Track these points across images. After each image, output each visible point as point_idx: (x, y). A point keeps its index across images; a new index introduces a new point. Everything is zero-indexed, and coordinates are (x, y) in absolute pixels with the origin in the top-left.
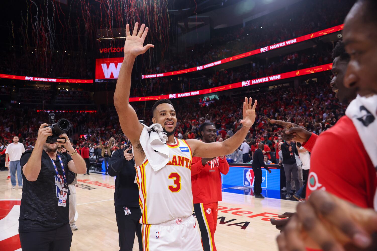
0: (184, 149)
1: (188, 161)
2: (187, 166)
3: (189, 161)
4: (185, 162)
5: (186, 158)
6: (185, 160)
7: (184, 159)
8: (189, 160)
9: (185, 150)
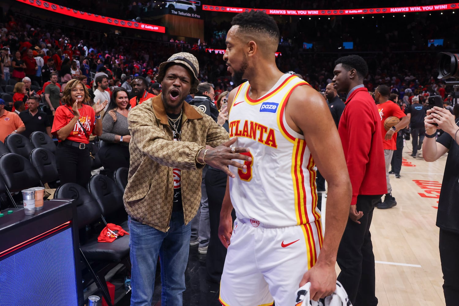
0: (267, 108)
1: (264, 130)
2: (261, 140)
3: (266, 131)
4: (258, 133)
5: (260, 126)
6: (259, 129)
7: (257, 127)
8: (266, 128)
9: (270, 108)
